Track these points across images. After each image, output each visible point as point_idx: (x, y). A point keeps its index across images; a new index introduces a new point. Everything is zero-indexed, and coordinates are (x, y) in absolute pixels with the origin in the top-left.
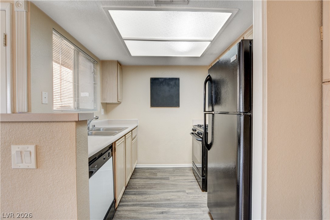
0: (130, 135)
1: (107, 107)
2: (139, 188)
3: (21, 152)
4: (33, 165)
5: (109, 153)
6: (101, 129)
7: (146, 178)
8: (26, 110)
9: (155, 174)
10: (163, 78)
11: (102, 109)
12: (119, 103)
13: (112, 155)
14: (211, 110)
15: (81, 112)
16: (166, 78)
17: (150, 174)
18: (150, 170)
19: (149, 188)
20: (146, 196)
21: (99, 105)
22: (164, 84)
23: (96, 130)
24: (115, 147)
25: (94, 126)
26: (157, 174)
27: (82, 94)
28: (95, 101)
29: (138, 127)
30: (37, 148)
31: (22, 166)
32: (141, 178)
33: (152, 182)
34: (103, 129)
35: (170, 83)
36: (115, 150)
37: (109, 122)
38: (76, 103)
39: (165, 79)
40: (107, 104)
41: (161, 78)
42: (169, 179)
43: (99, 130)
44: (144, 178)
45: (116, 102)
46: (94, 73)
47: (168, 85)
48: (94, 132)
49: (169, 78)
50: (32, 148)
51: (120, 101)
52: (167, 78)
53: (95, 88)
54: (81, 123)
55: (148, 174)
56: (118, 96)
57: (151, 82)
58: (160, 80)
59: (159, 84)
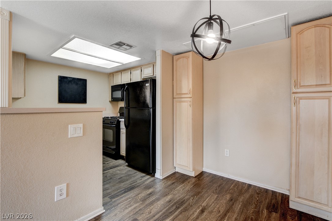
3: (76, 128)
4: (81, 135)
14: (127, 106)
22: (72, 83)
30: (83, 125)
35: (78, 82)
41: (70, 77)
57: (59, 80)
58: (69, 79)
59: (68, 82)
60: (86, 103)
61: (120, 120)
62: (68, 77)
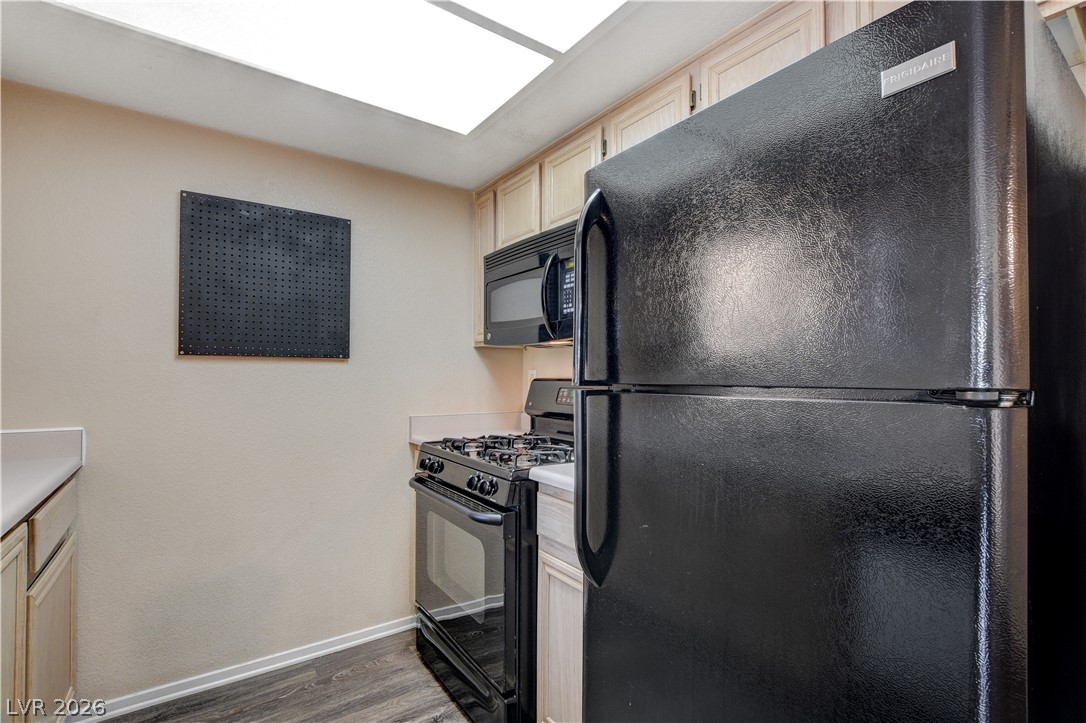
10: (262, 206)
14: (603, 376)
16: (278, 209)
22: (266, 237)
29: (81, 473)
41: (249, 204)
47: (292, 244)
49: (298, 213)
52: (285, 210)
57: (182, 215)
58: (244, 213)
59: (236, 233)
60: (346, 356)
61: (537, 473)
62: (241, 203)
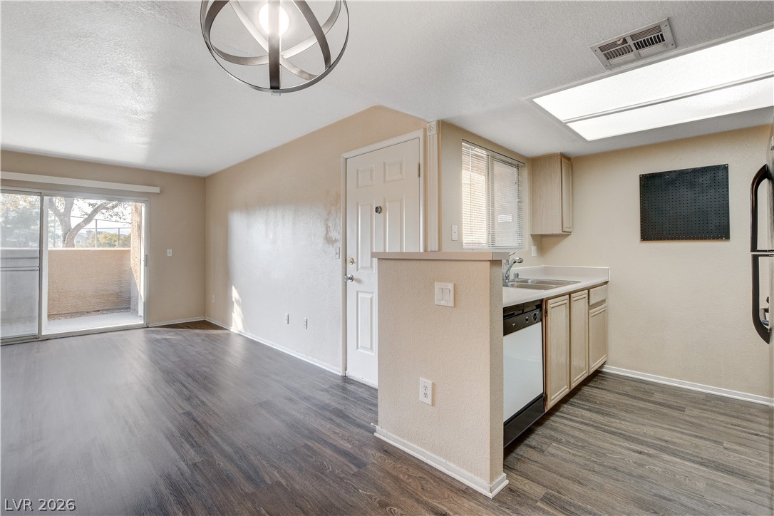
0: (584, 296)
1: (543, 242)
2: (602, 404)
3: (442, 289)
4: (451, 304)
5: (535, 314)
6: (529, 281)
7: (624, 395)
8: (437, 250)
9: (650, 393)
10: (675, 171)
11: (533, 247)
12: (566, 234)
13: (541, 320)
15: (498, 251)
16: (683, 170)
17: (636, 390)
18: (636, 384)
19: (622, 410)
20: (612, 420)
21: (528, 240)
22: (678, 184)
23: (521, 282)
24: (546, 308)
25: (518, 275)
26: (653, 394)
27: (501, 218)
28: (520, 232)
29: (608, 283)
30: (455, 286)
31: (443, 303)
32: (609, 391)
33: (636, 404)
34: (532, 282)
35: (697, 180)
36: (546, 312)
37: (546, 271)
38: (490, 237)
39: (681, 173)
40: (542, 236)
41: (668, 172)
42: (684, 411)
43: (526, 281)
44: (617, 393)
45: (559, 231)
46: (518, 183)
47: (692, 185)
48: (516, 284)
50: (451, 286)
51: (567, 230)
53: (520, 209)
54: (495, 263)
55: (630, 388)
56: (564, 220)
57: (641, 184)
59: (664, 186)
